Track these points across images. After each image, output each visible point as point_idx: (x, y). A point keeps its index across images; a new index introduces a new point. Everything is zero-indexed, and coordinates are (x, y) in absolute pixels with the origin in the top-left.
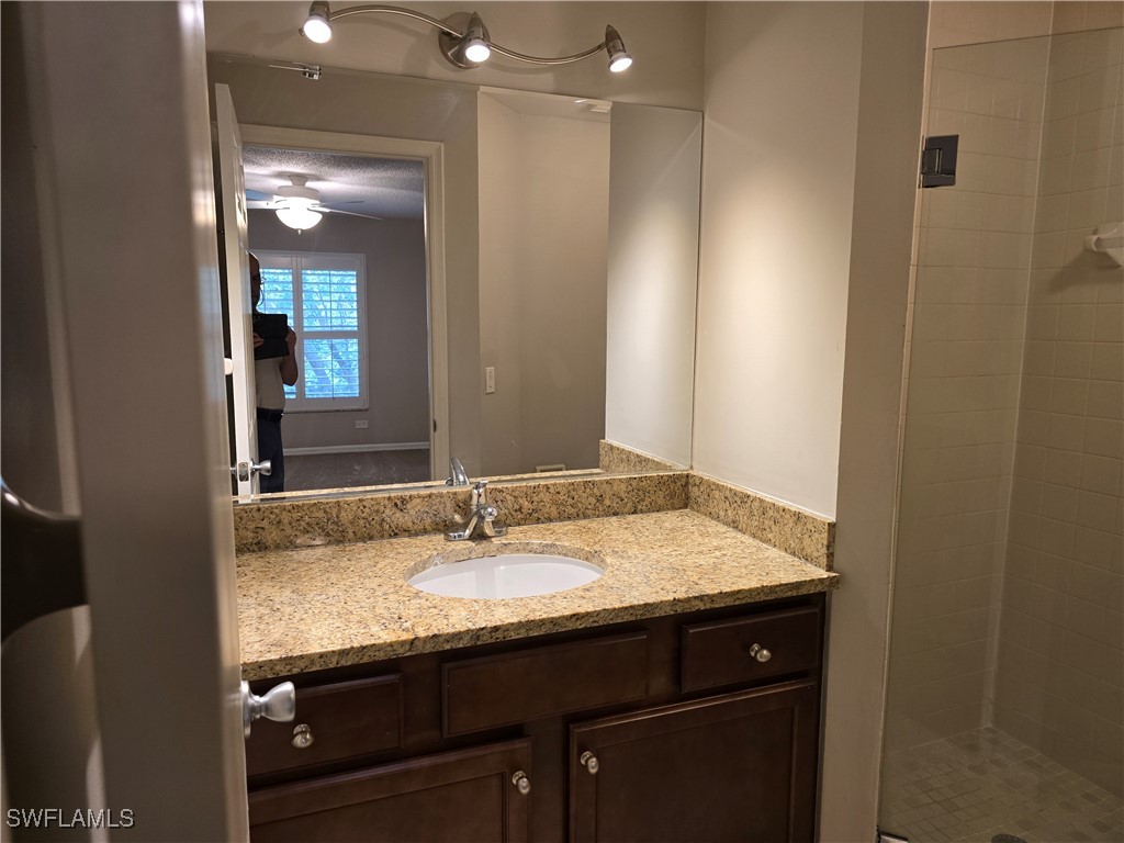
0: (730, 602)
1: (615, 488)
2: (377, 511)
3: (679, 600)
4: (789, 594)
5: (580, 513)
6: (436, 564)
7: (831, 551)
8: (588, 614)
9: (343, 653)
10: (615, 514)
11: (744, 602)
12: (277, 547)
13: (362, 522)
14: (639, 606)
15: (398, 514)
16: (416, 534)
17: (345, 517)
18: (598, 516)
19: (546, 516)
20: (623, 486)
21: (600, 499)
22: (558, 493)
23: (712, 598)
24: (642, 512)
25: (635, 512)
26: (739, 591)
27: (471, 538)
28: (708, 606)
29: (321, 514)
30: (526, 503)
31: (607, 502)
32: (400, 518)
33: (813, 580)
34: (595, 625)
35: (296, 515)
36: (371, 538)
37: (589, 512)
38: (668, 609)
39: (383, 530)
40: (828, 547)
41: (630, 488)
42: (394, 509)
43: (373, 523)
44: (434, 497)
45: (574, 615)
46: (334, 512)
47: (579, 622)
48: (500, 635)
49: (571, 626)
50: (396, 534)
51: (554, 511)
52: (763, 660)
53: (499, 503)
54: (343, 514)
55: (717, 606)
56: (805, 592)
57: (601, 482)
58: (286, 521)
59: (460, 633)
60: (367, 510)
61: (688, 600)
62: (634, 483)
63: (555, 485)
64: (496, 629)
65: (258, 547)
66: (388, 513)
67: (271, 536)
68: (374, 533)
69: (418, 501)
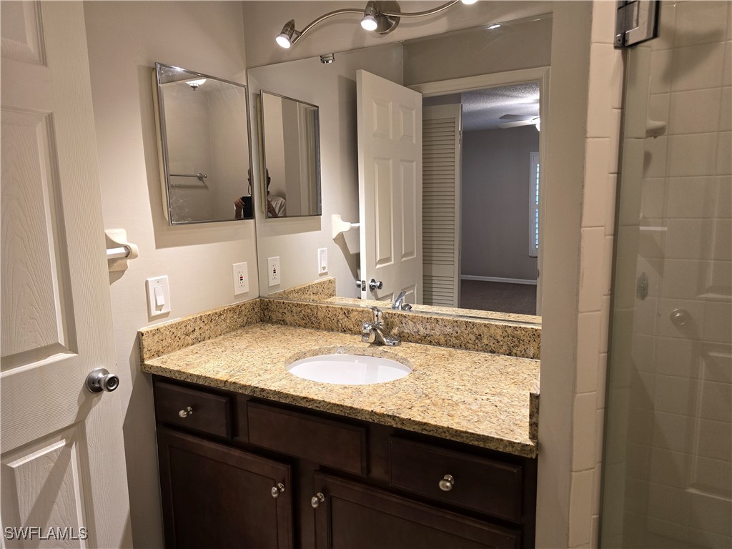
0: (417, 429)
1: (492, 331)
2: (335, 315)
3: (375, 413)
4: (476, 443)
5: (463, 345)
6: (340, 353)
7: (534, 420)
8: (313, 400)
10: (492, 352)
11: (430, 434)
12: (291, 324)
13: (328, 319)
14: (346, 406)
15: (346, 319)
16: (355, 334)
17: (321, 315)
18: (477, 351)
19: (436, 341)
20: (499, 331)
21: (479, 337)
22: (445, 326)
23: (402, 421)
24: (516, 355)
25: (510, 354)
26: (425, 424)
28: (399, 426)
29: (309, 311)
30: (422, 329)
31: (485, 341)
32: (346, 322)
33: (502, 440)
34: (318, 409)
35: (299, 309)
36: (332, 330)
37: (470, 346)
38: (368, 417)
39: (339, 327)
40: (531, 416)
41: (505, 334)
42: (344, 315)
43: (333, 321)
45: (305, 398)
46: (315, 311)
47: (308, 404)
49: (303, 404)
50: (345, 331)
51: (442, 340)
52: (445, 489)
53: (404, 324)
54: (319, 313)
55: (406, 428)
56: (493, 448)
57: (480, 325)
58: (294, 311)
59: (245, 386)
60: (330, 313)
61: (383, 415)
62: (510, 331)
63: (442, 320)
64: (263, 390)
65: (283, 322)
66: (341, 317)
67: (289, 318)
68: (334, 327)
69: (356, 313)
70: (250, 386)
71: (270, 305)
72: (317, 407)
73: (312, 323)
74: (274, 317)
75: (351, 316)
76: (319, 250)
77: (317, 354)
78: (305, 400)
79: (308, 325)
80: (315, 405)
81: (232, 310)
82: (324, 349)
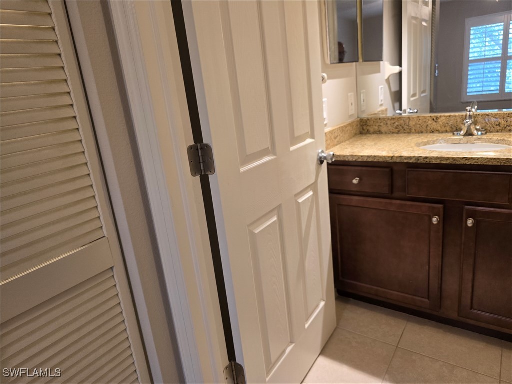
2: (425, 122)
6: (441, 143)
9: (369, 157)
12: (386, 133)
13: (418, 126)
15: (435, 124)
16: (443, 133)
17: (412, 123)
27: (465, 135)
29: (402, 122)
30: (503, 122)
32: (435, 126)
35: (393, 122)
36: (422, 133)
39: (428, 130)
42: (433, 121)
43: (423, 127)
44: (451, 117)
46: (408, 121)
47: (467, 161)
48: (428, 161)
49: (463, 162)
50: (433, 132)
53: (487, 121)
54: (411, 123)
58: (389, 124)
59: (411, 157)
60: (421, 121)
64: (426, 158)
65: (379, 133)
66: (430, 122)
67: (384, 129)
68: (423, 130)
69: (444, 118)
70: (414, 157)
71: (368, 121)
72: (476, 162)
73: (405, 130)
74: (372, 130)
75: (439, 120)
77: (426, 145)
78: (465, 159)
79: (401, 132)
80: (474, 161)
81: (350, 125)
82: (431, 141)
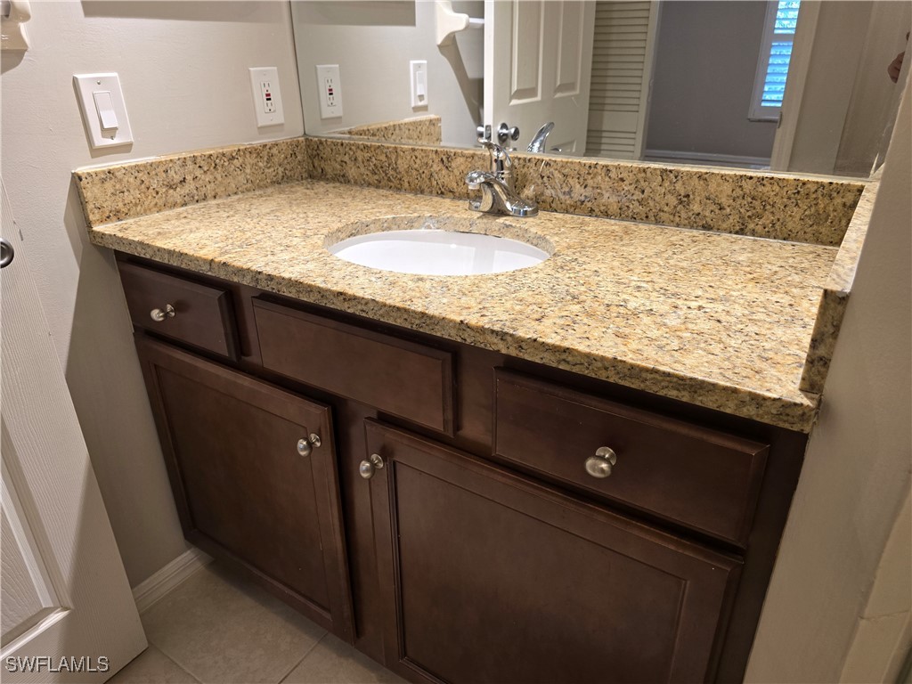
0: (549, 360)
1: (713, 187)
2: (427, 164)
3: (468, 326)
4: (673, 394)
5: (651, 214)
6: (429, 227)
7: (822, 351)
8: (355, 298)
10: (707, 227)
11: (576, 370)
12: (356, 183)
13: (415, 173)
14: (414, 312)
15: (444, 172)
16: (460, 198)
17: (402, 165)
18: (678, 225)
19: (602, 208)
20: (727, 188)
21: (685, 200)
22: (622, 180)
23: (520, 343)
24: (753, 233)
25: (741, 232)
26: (566, 350)
28: (513, 352)
29: (383, 158)
30: (578, 186)
31: (696, 208)
32: (444, 177)
33: (735, 391)
34: (364, 315)
35: (367, 155)
36: (422, 192)
37: (664, 216)
38: (453, 332)
39: (432, 186)
40: (815, 343)
41: (739, 192)
42: (441, 165)
43: (423, 176)
45: (341, 293)
46: (394, 157)
50: (442, 193)
51: (614, 208)
52: (597, 475)
53: (545, 179)
54: (399, 162)
55: (527, 357)
56: (712, 405)
57: (690, 175)
58: (360, 159)
60: (418, 161)
61: (482, 330)
62: (748, 186)
63: (618, 167)
64: (270, 278)
65: (342, 179)
66: (436, 168)
67: (352, 172)
68: (424, 187)
69: (462, 160)
71: (321, 148)
72: (363, 311)
73: (389, 180)
74: (329, 170)
75: (453, 165)
76: (412, 62)
77: (389, 228)
78: (341, 298)
79: (382, 183)
80: (360, 307)
82: (402, 219)
